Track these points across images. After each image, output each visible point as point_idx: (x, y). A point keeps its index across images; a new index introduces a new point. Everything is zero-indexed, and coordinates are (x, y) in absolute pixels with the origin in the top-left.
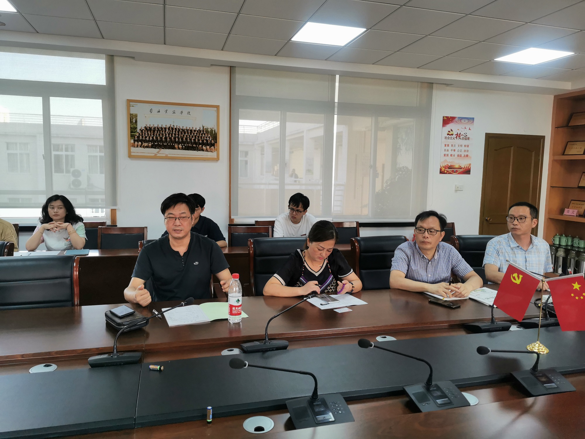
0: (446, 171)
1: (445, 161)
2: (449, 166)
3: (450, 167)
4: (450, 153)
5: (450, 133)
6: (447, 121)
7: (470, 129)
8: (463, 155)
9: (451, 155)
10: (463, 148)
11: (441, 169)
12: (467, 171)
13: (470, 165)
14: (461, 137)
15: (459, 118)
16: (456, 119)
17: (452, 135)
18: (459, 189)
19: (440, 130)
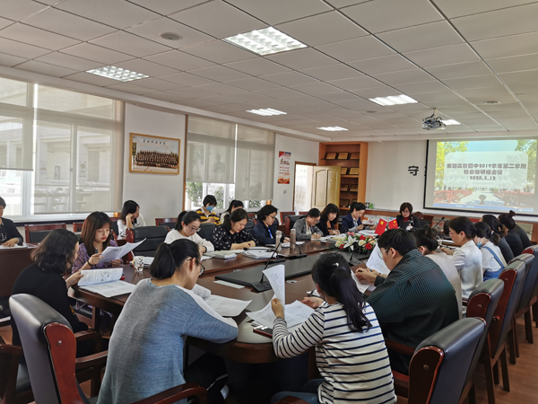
0: (280, 182)
1: (280, 176)
3: (282, 180)
5: (282, 161)
6: (281, 153)
7: (289, 159)
8: (286, 173)
9: (282, 173)
10: (287, 169)
11: (278, 181)
13: (289, 178)
14: (286, 163)
15: (285, 152)
18: (285, 192)
19: (278, 159)
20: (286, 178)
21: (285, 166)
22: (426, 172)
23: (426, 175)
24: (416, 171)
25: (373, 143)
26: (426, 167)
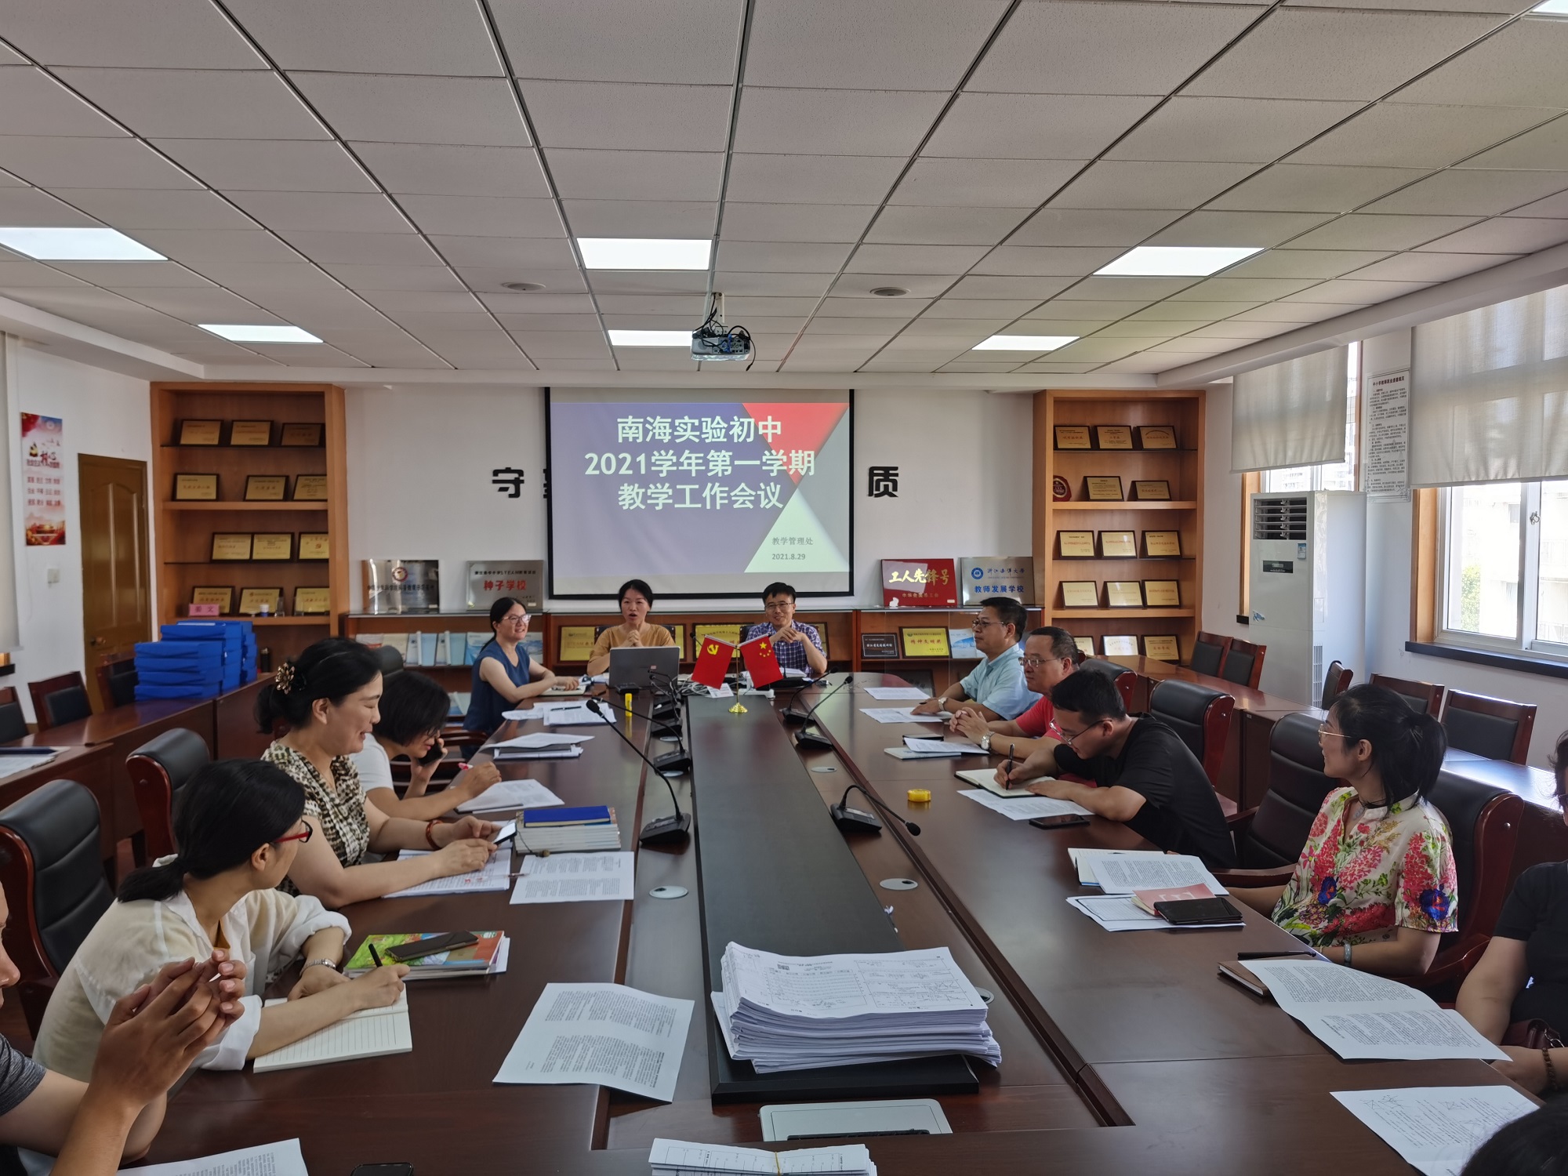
0: (33, 540)
1: (31, 516)
2: (39, 527)
3: (38, 530)
4: (36, 496)
5: (34, 452)
6: (29, 422)
7: (58, 445)
8: (53, 503)
9: (39, 501)
10: (53, 487)
11: (27, 535)
12: (60, 539)
13: (63, 522)
14: (49, 460)
15: (43, 417)
16: (39, 421)
17: (35, 455)
18: (54, 579)
19: (18, 445)
20: (51, 520)
21: (47, 471)
22: (548, 486)
23: (548, 496)
24: (517, 483)
25: (359, 389)
26: (548, 472)
